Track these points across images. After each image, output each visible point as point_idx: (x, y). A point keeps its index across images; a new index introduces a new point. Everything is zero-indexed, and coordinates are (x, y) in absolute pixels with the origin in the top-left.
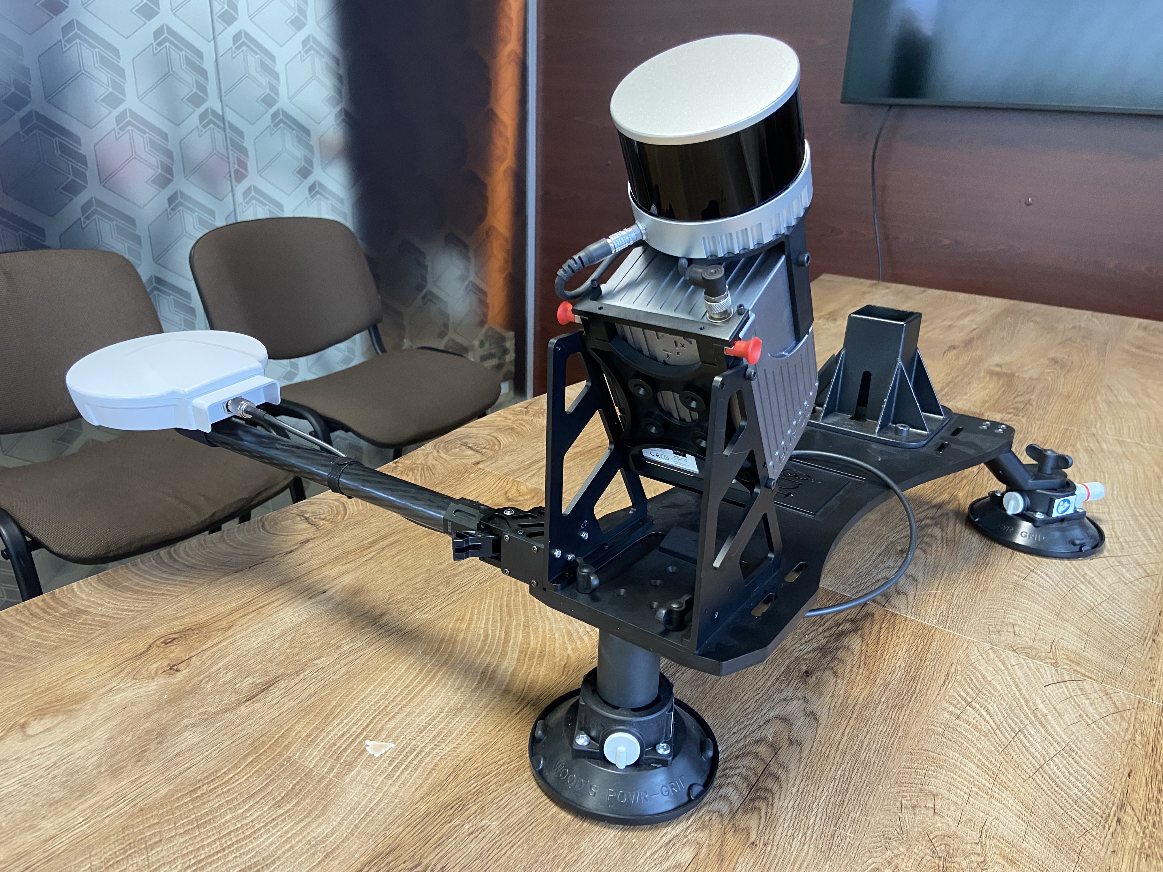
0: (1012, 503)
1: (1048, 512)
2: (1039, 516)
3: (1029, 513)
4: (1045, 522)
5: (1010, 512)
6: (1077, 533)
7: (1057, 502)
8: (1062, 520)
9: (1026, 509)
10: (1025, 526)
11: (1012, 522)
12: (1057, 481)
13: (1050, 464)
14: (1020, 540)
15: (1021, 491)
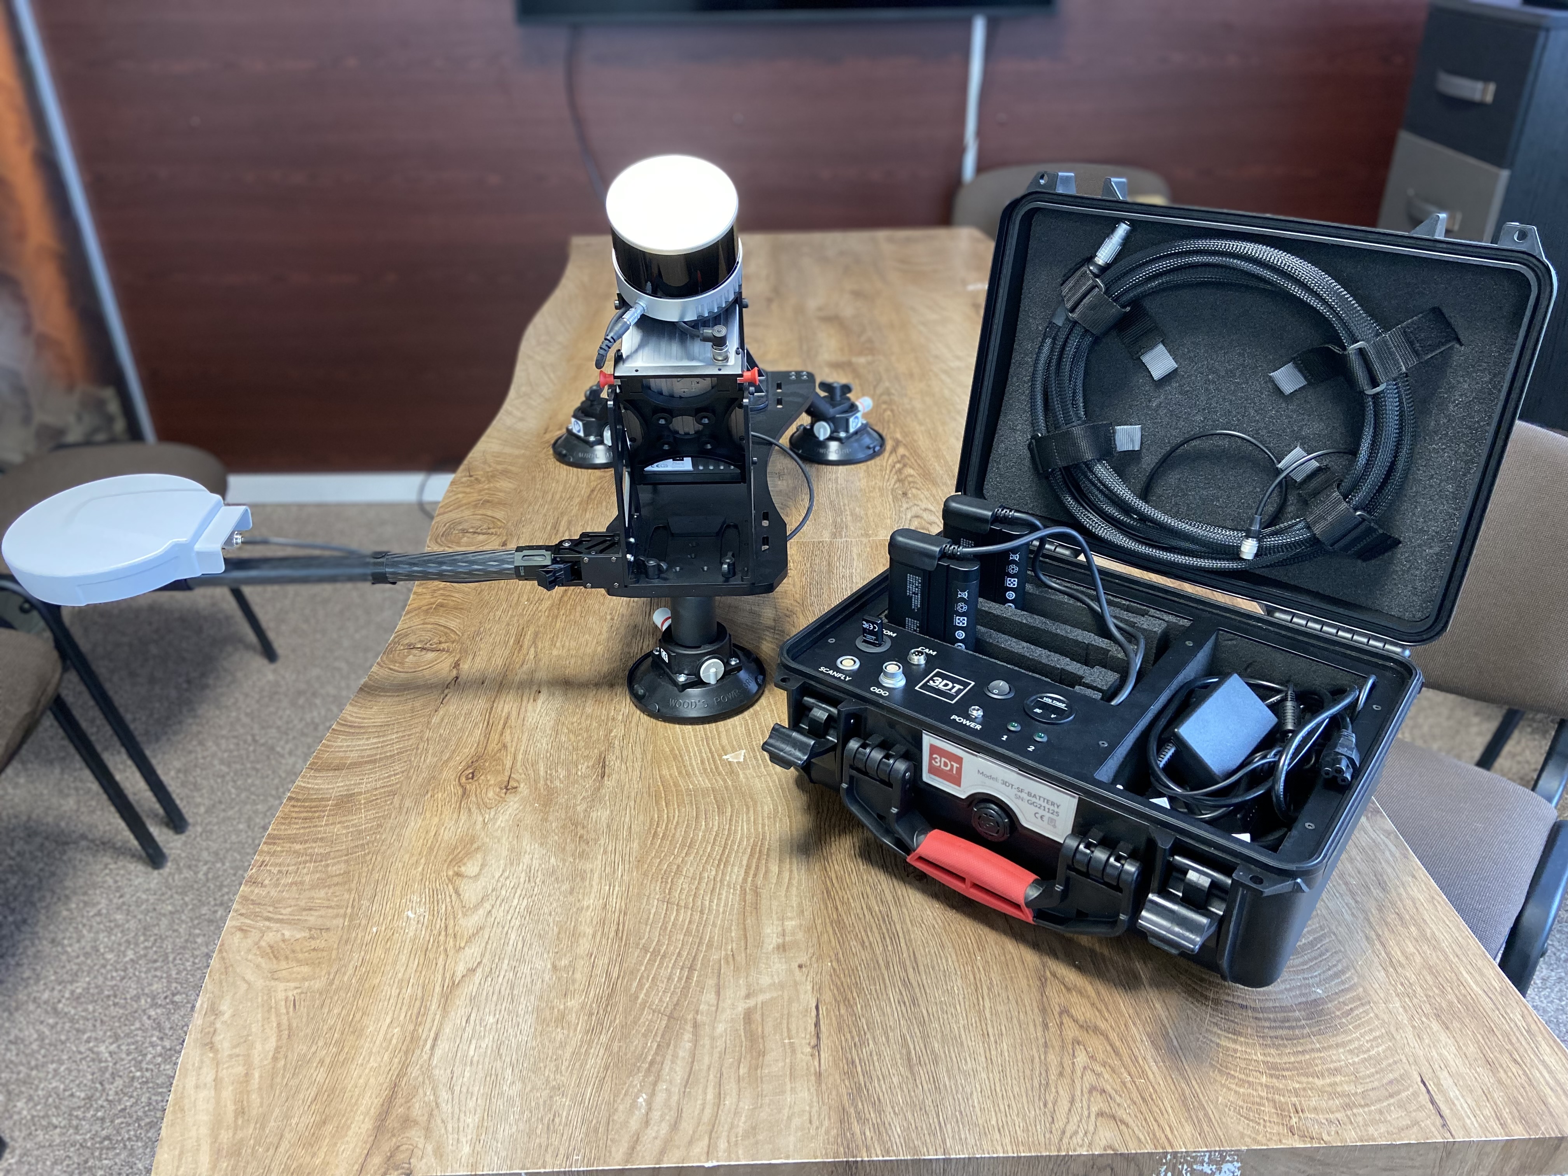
0: (822, 431)
1: (847, 431)
2: (842, 435)
3: (835, 434)
4: (848, 438)
5: (822, 438)
6: (867, 441)
7: (851, 420)
8: (856, 433)
9: (832, 432)
10: (834, 445)
11: (823, 445)
12: (845, 406)
13: (838, 393)
14: (833, 456)
15: (825, 419)
